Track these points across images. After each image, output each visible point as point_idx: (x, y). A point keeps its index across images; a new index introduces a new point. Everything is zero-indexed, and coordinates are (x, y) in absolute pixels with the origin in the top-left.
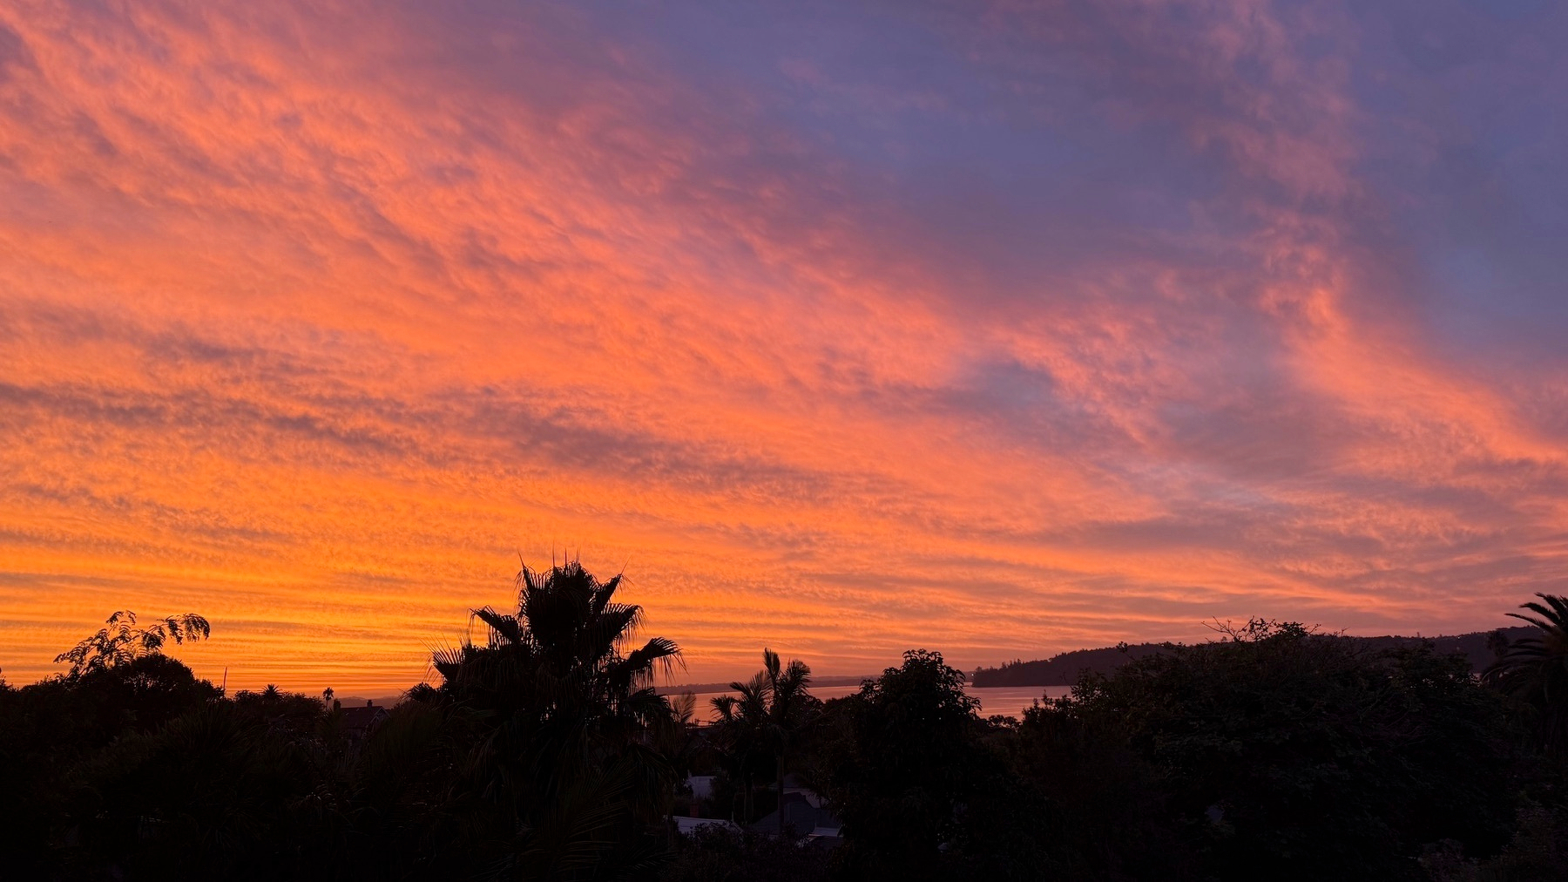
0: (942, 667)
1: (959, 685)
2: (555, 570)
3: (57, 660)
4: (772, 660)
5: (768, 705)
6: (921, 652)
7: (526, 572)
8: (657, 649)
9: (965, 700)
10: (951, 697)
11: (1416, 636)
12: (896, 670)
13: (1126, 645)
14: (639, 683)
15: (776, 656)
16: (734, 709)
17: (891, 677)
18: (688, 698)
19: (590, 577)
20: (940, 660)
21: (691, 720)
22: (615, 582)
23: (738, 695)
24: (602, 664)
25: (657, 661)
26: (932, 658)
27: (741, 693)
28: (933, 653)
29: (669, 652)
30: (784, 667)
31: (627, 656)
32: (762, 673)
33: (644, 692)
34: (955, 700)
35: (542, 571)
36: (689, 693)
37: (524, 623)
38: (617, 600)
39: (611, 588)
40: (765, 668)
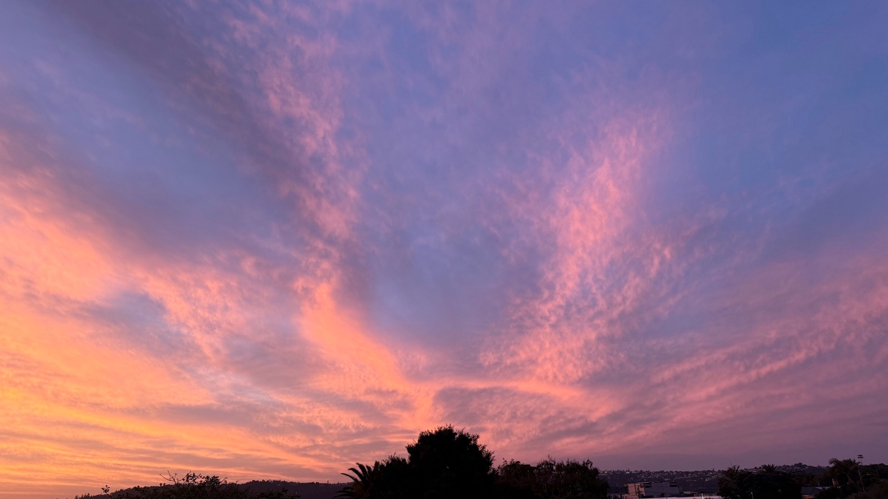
11: (326, 483)
13: (164, 484)
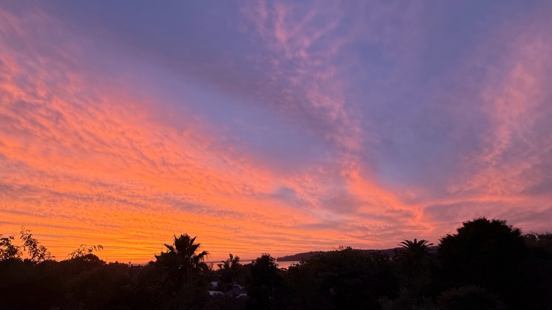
0: (270, 257)
1: (274, 261)
2: (181, 235)
3: (68, 255)
4: (231, 256)
5: (230, 265)
6: (265, 254)
7: (175, 236)
8: (204, 253)
9: (275, 264)
10: (272, 264)
12: (260, 258)
14: (200, 261)
15: (232, 255)
16: (222, 267)
17: (258, 260)
18: (212, 264)
19: (189, 237)
20: (270, 256)
21: (212, 269)
22: (195, 238)
23: (223, 264)
24: (192, 257)
25: (205, 256)
26: (268, 255)
27: (224, 263)
28: (268, 254)
29: (207, 254)
30: (234, 258)
31: (198, 255)
32: (228, 259)
33: (202, 263)
34: (273, 264)
35: (178, 236)
36: (212, 263)
37: (174, 247)
38: (195, 242)
39: (194, 239)
40: (230, 257)
